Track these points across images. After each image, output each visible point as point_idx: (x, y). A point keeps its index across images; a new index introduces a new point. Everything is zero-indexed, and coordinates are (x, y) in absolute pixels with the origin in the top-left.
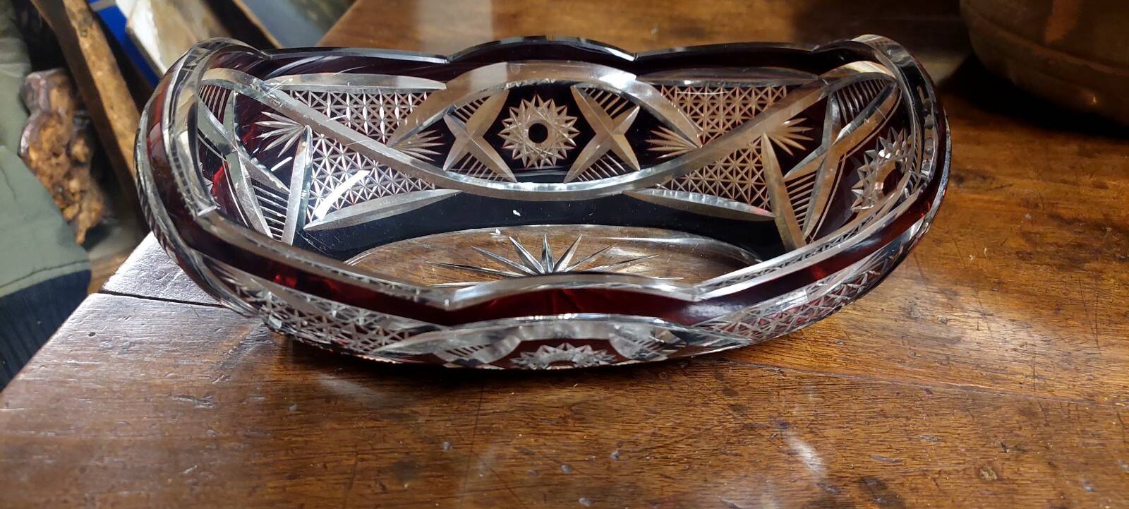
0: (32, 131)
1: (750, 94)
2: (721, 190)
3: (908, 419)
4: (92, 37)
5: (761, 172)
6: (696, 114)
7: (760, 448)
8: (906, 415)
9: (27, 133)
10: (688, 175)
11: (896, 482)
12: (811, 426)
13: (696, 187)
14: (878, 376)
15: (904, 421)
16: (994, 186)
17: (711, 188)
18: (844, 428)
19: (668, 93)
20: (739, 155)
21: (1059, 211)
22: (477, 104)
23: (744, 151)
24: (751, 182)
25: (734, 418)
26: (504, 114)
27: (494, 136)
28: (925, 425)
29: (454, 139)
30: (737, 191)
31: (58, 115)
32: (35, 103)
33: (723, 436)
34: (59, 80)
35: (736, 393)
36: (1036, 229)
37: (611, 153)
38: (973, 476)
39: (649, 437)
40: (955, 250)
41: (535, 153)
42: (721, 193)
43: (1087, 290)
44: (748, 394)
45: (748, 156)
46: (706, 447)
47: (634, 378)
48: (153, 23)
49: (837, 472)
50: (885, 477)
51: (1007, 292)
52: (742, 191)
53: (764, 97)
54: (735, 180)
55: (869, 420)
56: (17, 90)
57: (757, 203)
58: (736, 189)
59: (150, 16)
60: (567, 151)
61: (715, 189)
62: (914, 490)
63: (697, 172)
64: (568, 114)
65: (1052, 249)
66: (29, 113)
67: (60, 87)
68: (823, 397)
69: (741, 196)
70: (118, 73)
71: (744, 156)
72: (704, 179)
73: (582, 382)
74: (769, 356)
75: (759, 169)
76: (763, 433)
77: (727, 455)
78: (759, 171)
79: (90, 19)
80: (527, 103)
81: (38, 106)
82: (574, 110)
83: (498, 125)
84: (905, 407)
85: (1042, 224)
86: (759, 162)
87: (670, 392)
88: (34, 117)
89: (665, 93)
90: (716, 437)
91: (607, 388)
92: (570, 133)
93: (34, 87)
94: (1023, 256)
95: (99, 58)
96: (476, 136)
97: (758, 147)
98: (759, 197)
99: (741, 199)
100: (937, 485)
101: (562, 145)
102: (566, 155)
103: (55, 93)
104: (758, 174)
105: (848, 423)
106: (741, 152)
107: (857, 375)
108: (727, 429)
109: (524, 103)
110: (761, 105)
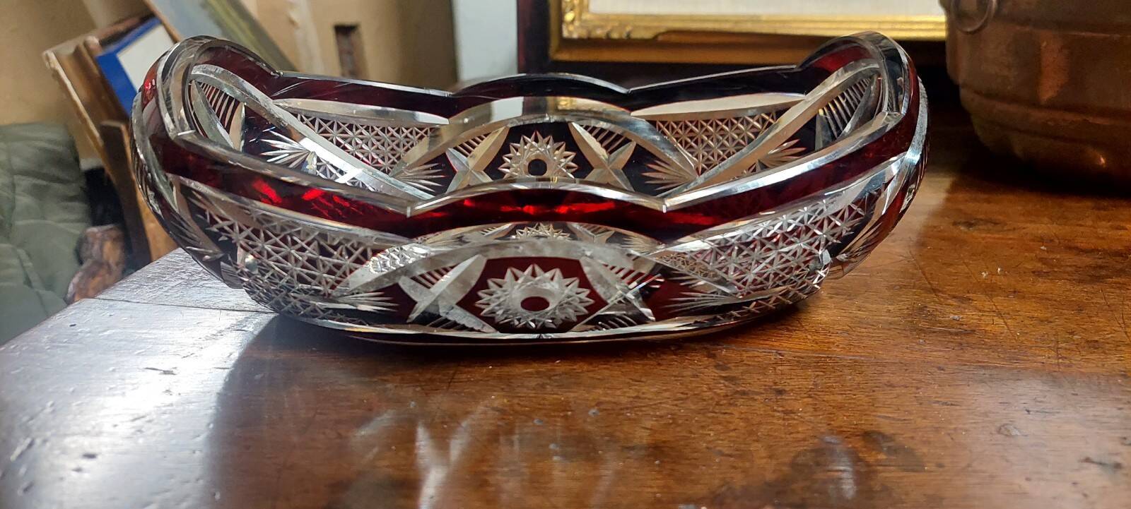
0: (82, 278)
3: (918, 388)
7: (753, 408)
8: (916, 385)
9: (76, 280)
11: (904, 436)
12: (810, 393)
14: (884, 356)
15: (914, 390)
16: (1005, 228)
18: (845, 394)
21: (1076, 244)
22: (479, 140)
25: (725, 386)
28: (937, 393)
31: (109, 265)
32: (88, 253)
33: (712, 399)
34: (114, 234)
35: (729, 368)
36: (1052, 256)
38: (993, 432)
39: (631, 399)
40: (967, 270)
43: (1111, 297)
44: (741, 369)
46: (693, 407)
47: (620, 357)
49: (837, 427)
50: (892, 432)
51: (1024, 297)
55: (874, 389)
56: (74, 244)
62: (927, 442)
65: (1069, 269)
66: (81, 262)
67: (115, 240)
68: (824, 372)
73: (564, 359)
74: (767, 342)
76: (756, 397)
77: (716, 413)
81: (91, 256)
84: (914, 380)
85: (1059, 253)
87: (658, 367)
88: (84, 266)
90: (704, 400)
91: (591, 364)
93: (90, 239)
94: (1038, 274)
100: (952, 439)
103: (108, 245)
105: (850, 390)
107: (861, 356)
108: (718, 395)
109: (524, 139)
110: (753, 133)
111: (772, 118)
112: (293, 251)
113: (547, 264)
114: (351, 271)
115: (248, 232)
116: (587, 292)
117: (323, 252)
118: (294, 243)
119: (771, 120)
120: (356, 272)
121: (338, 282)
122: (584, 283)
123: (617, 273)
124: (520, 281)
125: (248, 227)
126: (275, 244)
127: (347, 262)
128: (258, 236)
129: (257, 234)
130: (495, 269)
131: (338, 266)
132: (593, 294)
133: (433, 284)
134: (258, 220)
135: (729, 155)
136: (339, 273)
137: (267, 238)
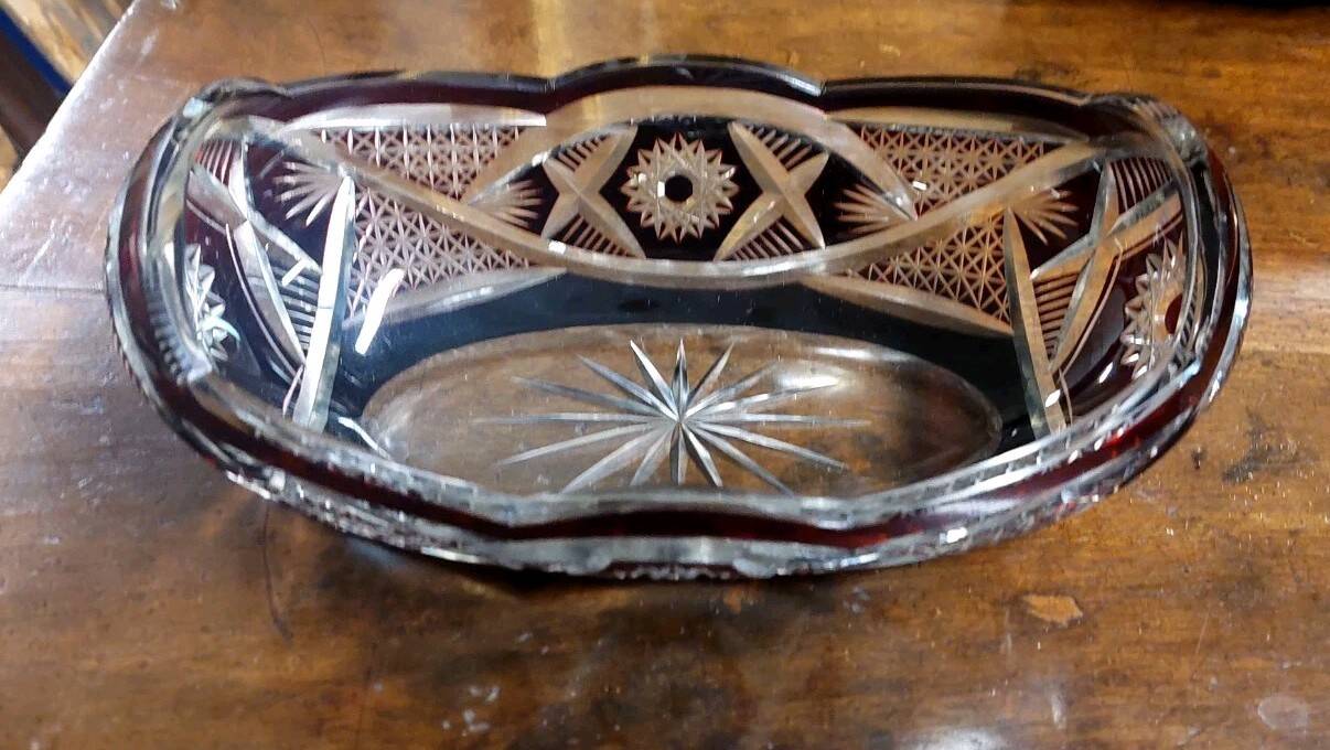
1: (991, 148)
2: (940, 286)
5: (999, 264)
6: (911, 170)
10: (895, 259)
13: (905, 278)
17: (925, 281)
19: (872, 138)
20: (970, 235)
22: (592, 146)
23: (978, 230)
24: (984, 277)
26: (631, 160)
27: (614, 192)
29: (556, 195)
30: (963, 289)
37: (783, 220)
41: (674, 219)
42: (940, 290)
45: (984, 239)
52: (970, 290)
53: (1011, 154)
54: (961, 272)
57: (991, 309)
58: (962, 284)
60: (720, 216)
61: (931, 283)
63: (907, 255)
64: (723, 162)
69: (969, 296)
71: (978, 237)
72: (917, 267)
75: (997, 259)
78: (996, 262)
80: (664, 144)
82: (731, 155)
83: (620, 176)
86: (998, 248)
89: (866, 138)
92: (725, 189)
96: (588, 191)
97: (999, 227)
98: (994, 301)
99: (968, 301)
101: (713, 207)
102: (718, 221)
104: (996, 267)
106: (974, 232)
109: (660, 146)
110: (1006, 166)
111: (1038, 151)
119: (1035, 153)
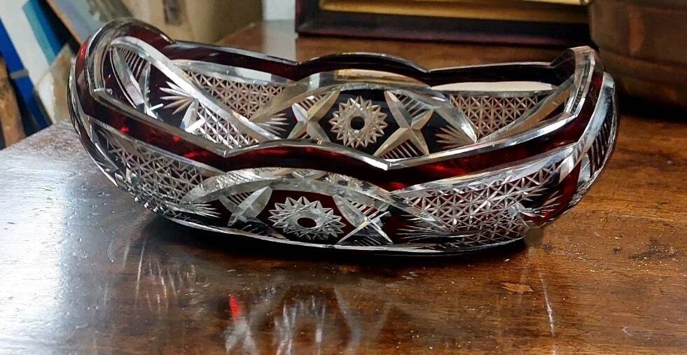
1: (513, 103)
4: (8, 100)
6: (474, 117)
19: (455, 101)
22: (317, 99)
26: (335, 107)
27: (325, 123)
29: (296, 122)
37: (408, 141)
41: (353, 137)
48: (53, 93)
53: (523, 105)
59: (52, 88)
60: (377, 138)
64: (381, 111)
70: (22, 128)
79: (8, 86)
80: (352, 101)
82: (385, 108)
83: (329, 116)
89: (452, 101)
92: (381, 125)
95: (10, 116)
96: (312, 120)
101: (374, 133)
102: (375, 140)
109: (350, 101)
110: (520, 111)
111: (535, 101)
112: (156, 172)
113: (312, 197)
114: (191, 189)
115: (130, 157)
116: (340, 218)
117: (174, 175)
118: (157, 167)
119: (534, 103)
120: (193, 189)
121: (183, 195)
122: (337, 212)
123: (359, 207)
124: (295, 206)
125: (130, 154)
126: (146, 167)
127: (188, 183)
128: (136, 160)
129: (136, 159)
130: (279, 196)
131: (183, 185)
132: (344, 220)
133: (241, 202)
134: (138, 150)
135: (501, 126)
136: (184, 189)
137: (141, 162)
